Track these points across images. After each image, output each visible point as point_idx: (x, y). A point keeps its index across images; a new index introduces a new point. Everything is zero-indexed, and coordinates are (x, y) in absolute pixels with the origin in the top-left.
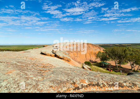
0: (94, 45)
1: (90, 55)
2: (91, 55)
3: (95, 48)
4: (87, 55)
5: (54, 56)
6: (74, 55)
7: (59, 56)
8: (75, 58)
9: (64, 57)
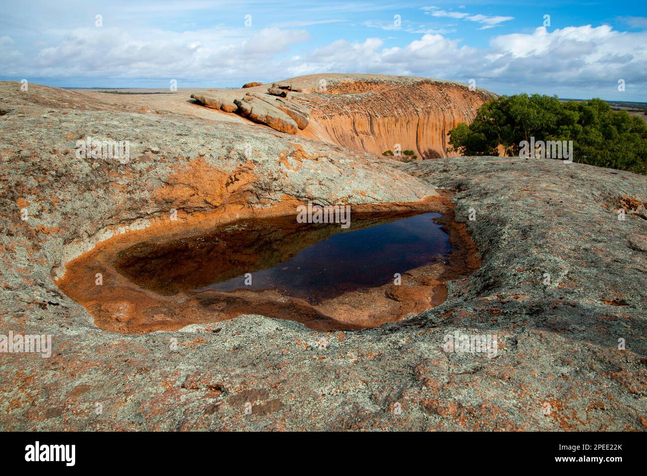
4: (425, 133)
5: (233, 112)
6: (356, 125)
7: (251, 113)
8: (356, 136)
9: (271, 118)
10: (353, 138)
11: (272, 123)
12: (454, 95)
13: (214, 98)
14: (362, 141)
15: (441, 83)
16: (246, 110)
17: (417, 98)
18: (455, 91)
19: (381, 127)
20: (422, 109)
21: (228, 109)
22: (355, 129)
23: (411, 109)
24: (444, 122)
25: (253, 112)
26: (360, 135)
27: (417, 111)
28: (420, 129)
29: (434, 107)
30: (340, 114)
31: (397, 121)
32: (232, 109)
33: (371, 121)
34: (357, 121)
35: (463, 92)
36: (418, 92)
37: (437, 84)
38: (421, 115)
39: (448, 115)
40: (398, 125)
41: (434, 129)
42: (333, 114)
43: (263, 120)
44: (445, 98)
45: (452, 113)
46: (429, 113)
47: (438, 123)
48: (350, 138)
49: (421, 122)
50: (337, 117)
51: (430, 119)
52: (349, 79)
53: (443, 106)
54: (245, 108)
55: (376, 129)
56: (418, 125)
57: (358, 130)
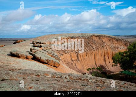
0: (115, 39)
1: (104, 58)
2: (107, 58)
3: (116, 44)
4: (98, 58)
5: (32, 59)
6: (72, 57)
7: (40, 59)
8: (73, 63)
9: (49, 60)
10: (72, 64)
11: (50, 62)
12: (105, 40)
13: (23, 53)
14: (75, 64)
15: (99, 36)
16: (38, 58)
17: (92, 43)
18: (105, 38)
19: (82, 57)
20: (95, 47)
21: (29, 58)
22: (71, 59)
23: (91, 48)
24: (104, 52)
25: (41, 58)
26: (74, 61)
27: (94, 49)
28: (96, 56)
29: (99, 46)
30: (66, 53)
31: (87, 54)
32: (31, 58)
33: (77, 55)
34: (72, 56)
35: (108, 39)
36: (91, 40)
37: (98, 36)
38: (95, 50)
39: (105, 49)
40: (88, 55)
41: (101, 55)
42: (63, 53)
43: (46, 61)
44: (102, 42)
45: (106, 48)
46: (98, 49)
47: (102, 53)
48: (71, 63)
49: (96, 53)
50: (65, 55)
51: (99, 52)
52: (63, 37)
53: (102, 45)
54: (38, 57)
55: (80, 58)
56: (95, 55)
57: (73, 59)
